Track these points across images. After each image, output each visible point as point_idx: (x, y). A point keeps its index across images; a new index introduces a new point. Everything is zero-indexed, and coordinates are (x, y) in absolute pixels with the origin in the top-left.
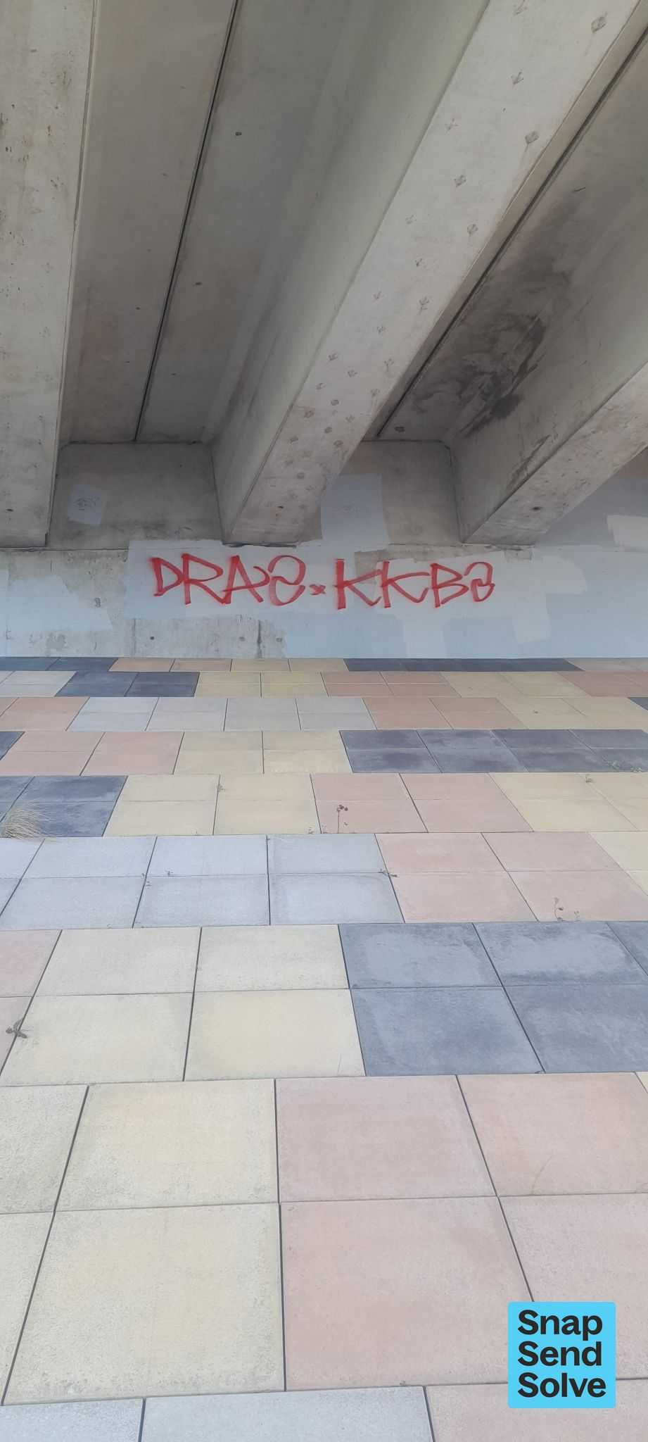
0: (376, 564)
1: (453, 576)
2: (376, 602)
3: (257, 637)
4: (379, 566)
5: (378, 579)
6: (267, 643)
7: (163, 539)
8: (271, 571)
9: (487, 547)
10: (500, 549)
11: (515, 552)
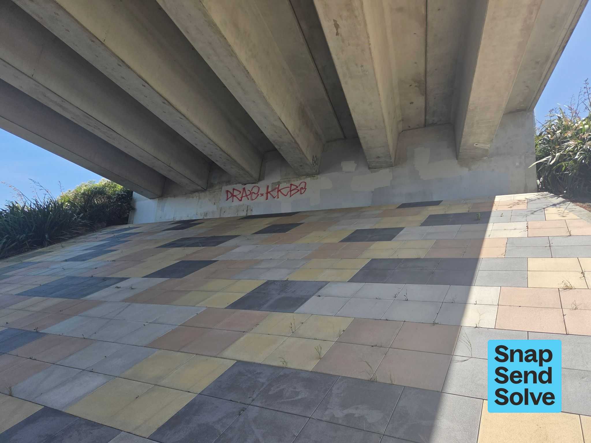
0: (276, 186)
1: (296, 187)
2: (275, 197)
3: (246, 210)
4: (277, 186)
5: (277, 190)
6: (249, 211)
7: (229, 185)
8: (252, 191)
9: (306, 177)
10: (309, 177)
11: (313, 178)
